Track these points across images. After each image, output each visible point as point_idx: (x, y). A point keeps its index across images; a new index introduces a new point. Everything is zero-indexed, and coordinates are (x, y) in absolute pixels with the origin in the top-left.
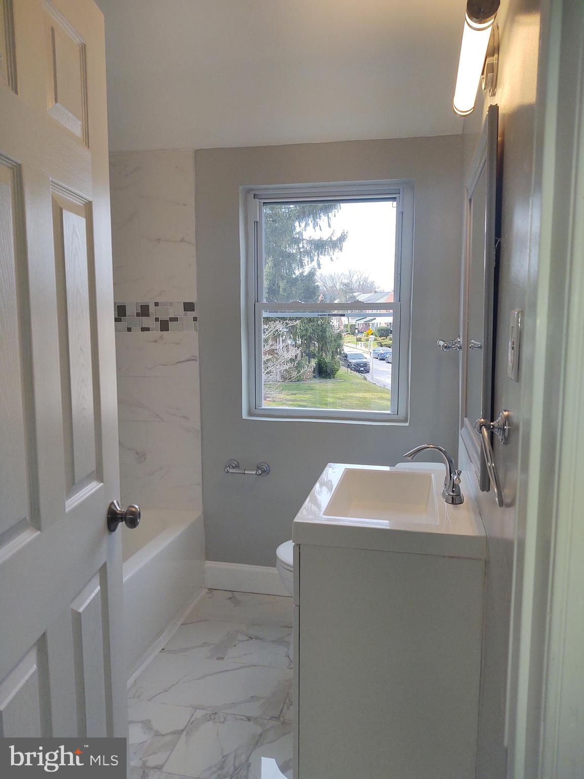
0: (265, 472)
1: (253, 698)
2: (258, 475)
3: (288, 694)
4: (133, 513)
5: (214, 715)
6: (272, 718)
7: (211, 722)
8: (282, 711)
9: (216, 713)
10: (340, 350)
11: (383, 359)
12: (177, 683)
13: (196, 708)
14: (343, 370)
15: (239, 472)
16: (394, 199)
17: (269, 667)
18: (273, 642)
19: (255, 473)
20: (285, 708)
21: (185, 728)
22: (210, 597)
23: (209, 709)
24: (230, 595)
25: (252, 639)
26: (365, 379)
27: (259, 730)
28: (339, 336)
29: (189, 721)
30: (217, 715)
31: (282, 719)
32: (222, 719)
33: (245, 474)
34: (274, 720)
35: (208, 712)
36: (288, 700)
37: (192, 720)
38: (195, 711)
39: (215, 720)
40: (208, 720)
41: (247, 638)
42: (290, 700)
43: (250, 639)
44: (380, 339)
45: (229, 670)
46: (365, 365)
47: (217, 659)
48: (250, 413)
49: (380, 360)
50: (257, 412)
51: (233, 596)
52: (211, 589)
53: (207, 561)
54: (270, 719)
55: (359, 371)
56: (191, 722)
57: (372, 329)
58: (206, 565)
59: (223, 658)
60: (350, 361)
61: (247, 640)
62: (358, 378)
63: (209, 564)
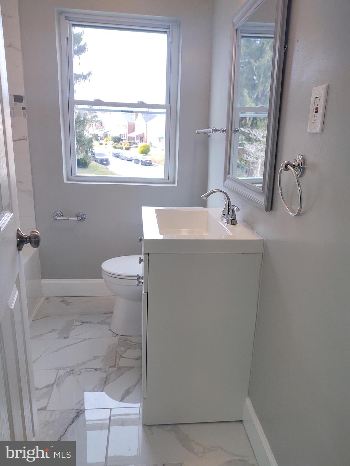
0: (83, 219)
1: (95, 357)
2: (78, 220)
3: (117, 351)
4: (37, 237)
5: (72, 371)
6: (110, 367)
7: (71, 376)
8: (116, 362)
9: (73, 370)
10: (92, 150)
11: (118, 157)
12: (40, 356)
13: (58, 369)
14: (93, 163)
15: (65, 219)
16: (165, 32)
17: (100, 338)
18: (98, 323)
19: (76, 219)
20: (117, 360)
21: (55, 382)
22: (47, 302)
23: (68, 368)
24: (61, 299)
25: (84, 323)
26: (108, 169)
27: (105, 375)
28: (91, 141)
29: (56, 377)
30: (74, 371)
31: (117, 366)
32: (78, 373)
33: (69, 220)
34: (112, 368)
35: (68, 370)
36: (118, 356)
37: (58, 376)
38: (59, 371)
39: (74, 374)
40: (69, 375)
41: (81, 323)
42: (119, 355)
43: (83, 323)
44: (115, 144)
45: (74, 344)
46: (107, 160)
47: (64, 338)
48: (68, 179)
49: (116, 157)
50: (73, 178)
51: (64, 300)
52: (47, 298)
53: (42, 280)
54: (110, 368)
55: (103, 164)
56: (57, 378)
57: (110, 137)
58: (42, 282)
59: (68, 337)
60: (97, 157)
61: (81, 325)
62: (103, 168)
63: (45, 281)
